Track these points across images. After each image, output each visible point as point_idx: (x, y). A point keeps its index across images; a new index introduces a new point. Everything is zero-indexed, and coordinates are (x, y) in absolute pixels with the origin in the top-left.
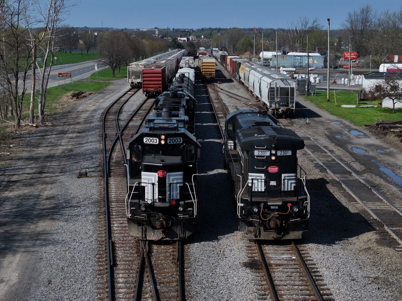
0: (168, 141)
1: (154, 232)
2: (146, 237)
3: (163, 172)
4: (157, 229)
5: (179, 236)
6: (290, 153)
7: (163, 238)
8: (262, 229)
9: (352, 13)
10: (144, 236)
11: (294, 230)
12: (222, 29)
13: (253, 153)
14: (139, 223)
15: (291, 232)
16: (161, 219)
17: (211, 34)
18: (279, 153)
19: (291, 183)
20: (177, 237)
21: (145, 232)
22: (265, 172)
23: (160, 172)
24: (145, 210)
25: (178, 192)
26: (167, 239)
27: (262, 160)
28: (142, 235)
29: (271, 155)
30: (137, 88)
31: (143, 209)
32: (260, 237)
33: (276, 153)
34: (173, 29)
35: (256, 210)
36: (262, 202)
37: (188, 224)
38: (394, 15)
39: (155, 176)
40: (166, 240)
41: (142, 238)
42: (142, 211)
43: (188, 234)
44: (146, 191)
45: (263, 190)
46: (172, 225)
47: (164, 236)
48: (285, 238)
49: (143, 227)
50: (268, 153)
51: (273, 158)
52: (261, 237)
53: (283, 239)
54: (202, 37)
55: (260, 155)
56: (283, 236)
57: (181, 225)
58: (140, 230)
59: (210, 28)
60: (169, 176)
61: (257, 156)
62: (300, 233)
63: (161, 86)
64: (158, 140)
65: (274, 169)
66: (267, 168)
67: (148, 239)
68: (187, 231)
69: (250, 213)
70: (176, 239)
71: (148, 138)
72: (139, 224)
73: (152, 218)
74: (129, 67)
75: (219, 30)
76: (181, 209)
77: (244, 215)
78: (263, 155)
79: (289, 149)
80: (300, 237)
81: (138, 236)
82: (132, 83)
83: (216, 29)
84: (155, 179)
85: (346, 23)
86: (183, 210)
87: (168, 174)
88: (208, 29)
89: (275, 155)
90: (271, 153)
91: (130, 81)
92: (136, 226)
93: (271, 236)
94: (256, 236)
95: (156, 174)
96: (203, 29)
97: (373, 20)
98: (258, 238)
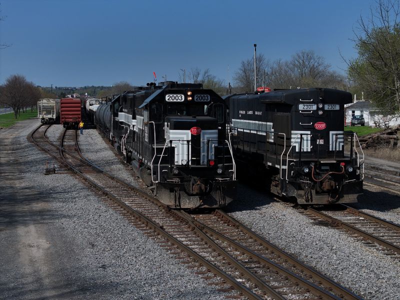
0: (195, 98)
1: (189, 199)
2: (180, 205)
3: (197, 129)
4: (193, 195)
5: (218, 203)
6: (337, 107)
7: (200, 205)
8: (313, 192)
9: (246, 62)
10: (177, 203)
11: (348, 192)
12: (105, 88)
13: (297, 107)
14: (171, 188)
15: (345, 195)
16: (199, 183)
17: (95, 92)
18: (327, 107)
19: (340, 142)
20: (216, 204)
21: (178, 199)
22: (312, 129)
23: (194, 130)
24: (179, 173)
25: (213, 153)
26: (206, 206)
27: (308, 116)
28: (176, 203)
29: (318, 109)
30: (48, 124)
31: (176, 172)
32: (312, 201)
33: (323, 107)
34: (56, 87)
35: (307, 170)
36: (313, 161)
37: (228, 189)
38: (286, 63)
39: (187, 134)
40: (205, 208)
41: (176, 206)
42: (175, 175)
43: (228, 200)
44: (176, 153)
45: (309, 150)
46: (211, 190)
47: (202, 203)
48: (340, 202)
49: (177, 194)
50: (314, 107)
51: (321, 113)
52: (314, 201)
53: (337, 203)
54: (86, 94)
55: (306, 109)
56: (338, 199)
57: (220, 190)
58: (173, 197)
59: (93, 87)
60: (204, 134)
61: (302, 111)
62: (356, 196)
63: (80, 116)
64: (183, 96)
65: (321, 126)
66: (313, 124)
67: (182, 207)
68: (226, 197)
69: (299, 174)
70: (215, 206)
71: (171, 95)
72: (172, 190)
73: (185, 183)
74: (39, 102)
75: (102, 88)
76: (220, 171)
77: (292, 177)
78: (308, 109)
79: (337, 103)
80: (356, 201)
81: (170, 204)
82: (43, 119)
83: (99, 87)
84: (188, 136)
85: (239, 71)
86: (222, 172)
87: (203, 131)
88: (90, 87)
89: (322, 109)
90: (318, 107)
91: (41, 117)
92: (168, 192)
93: (325, 199)
94: (307, 200)
95: (189, 132)
96: (85, 88)
97: (266, 69)
98: (310, 203)
